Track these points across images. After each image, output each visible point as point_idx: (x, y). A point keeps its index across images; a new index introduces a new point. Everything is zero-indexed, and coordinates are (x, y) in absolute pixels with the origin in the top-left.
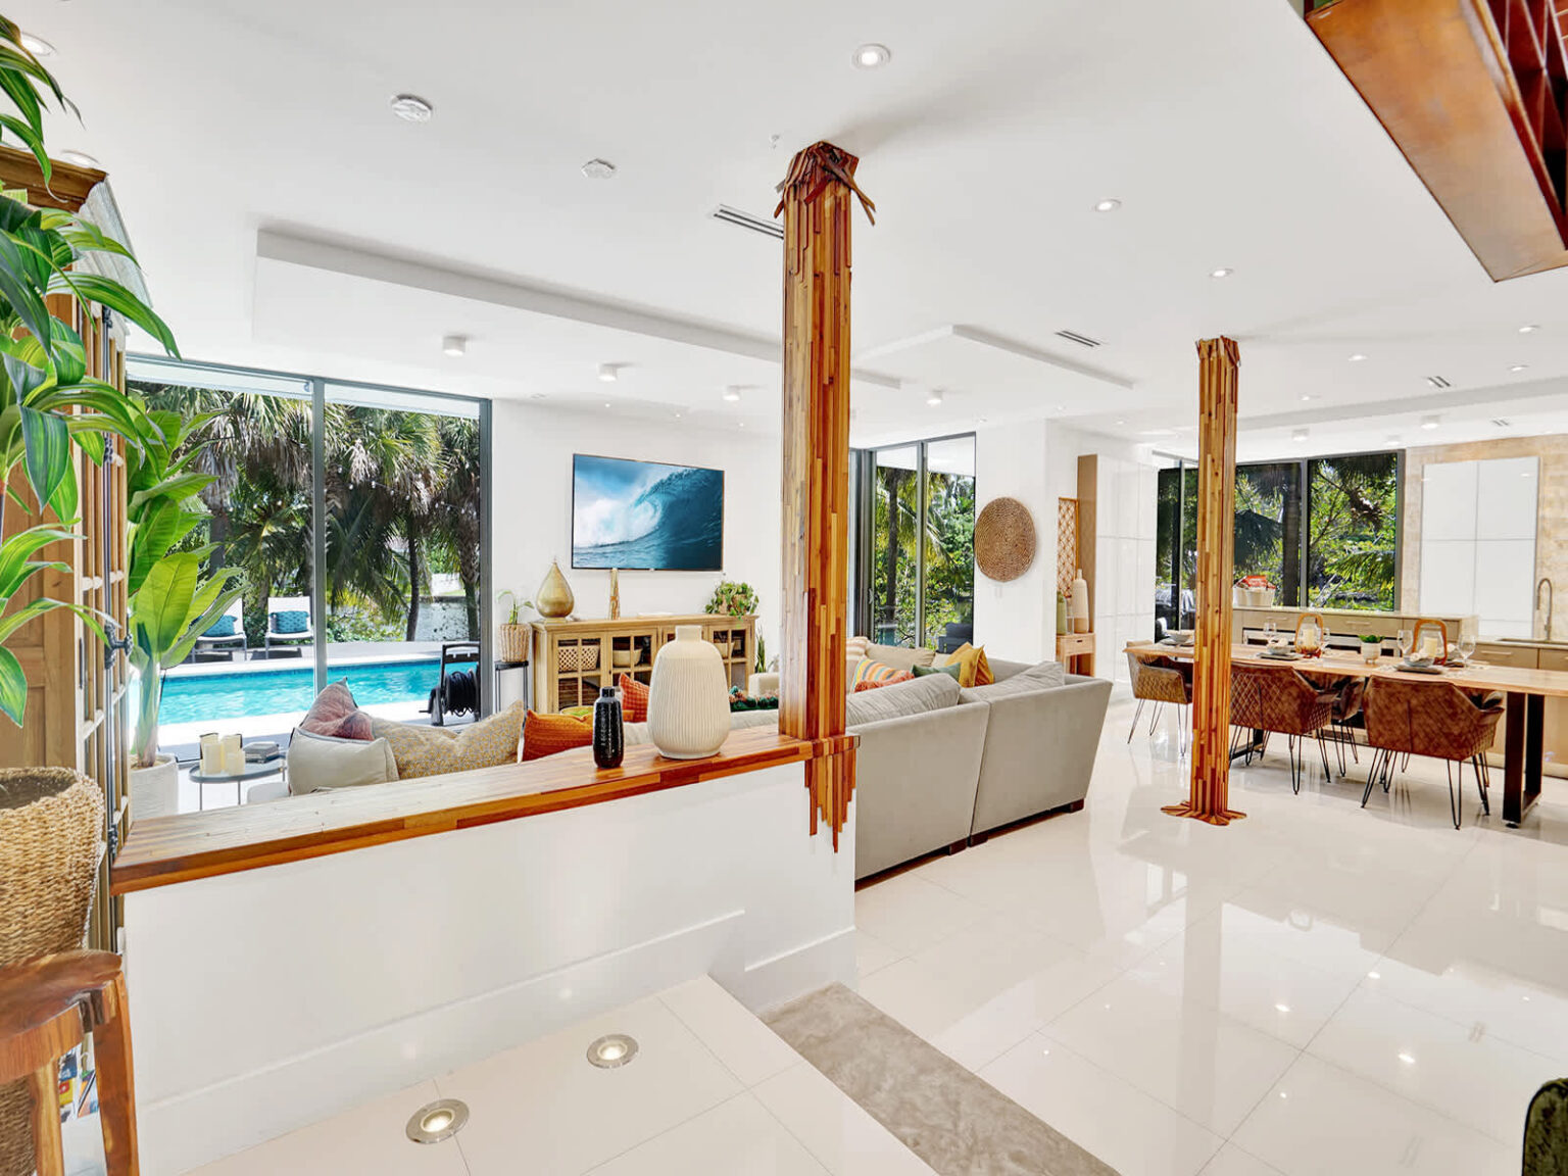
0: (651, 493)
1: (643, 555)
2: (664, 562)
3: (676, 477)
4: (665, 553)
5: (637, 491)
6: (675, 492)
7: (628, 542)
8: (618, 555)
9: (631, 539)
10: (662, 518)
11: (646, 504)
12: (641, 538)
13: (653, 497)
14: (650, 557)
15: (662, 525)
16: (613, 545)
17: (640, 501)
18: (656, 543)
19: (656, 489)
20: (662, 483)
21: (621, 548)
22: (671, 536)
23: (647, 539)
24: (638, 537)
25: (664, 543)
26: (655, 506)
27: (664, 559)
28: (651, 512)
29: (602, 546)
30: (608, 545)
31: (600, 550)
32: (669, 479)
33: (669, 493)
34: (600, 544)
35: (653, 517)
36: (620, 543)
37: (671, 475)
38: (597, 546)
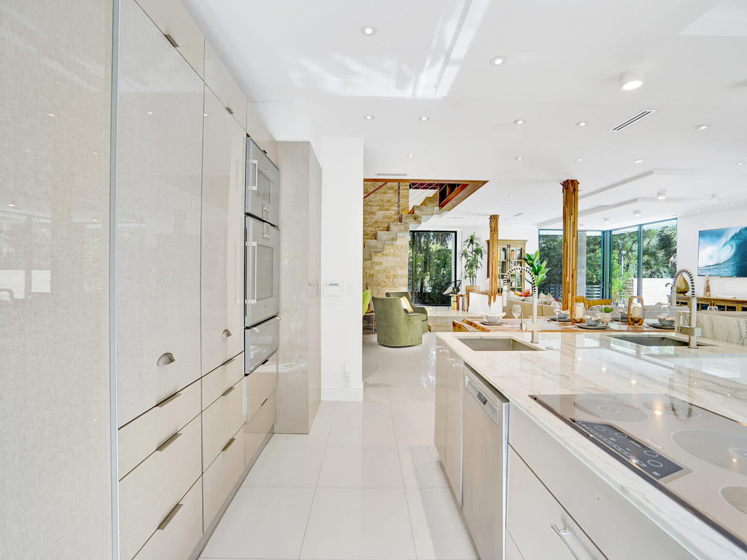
0: (730, 241)
1: (726, 270)
2: (736, 273)
3: (744, 229)
4: (737, 268)
5: (724, 240)
6: (743, 238)
7: (719, 264)
8: (715, 270)
9: (720, 263)
10: (735, 252)
11: (728, 246)
12: (725, 262)
13: (731, 242)
14: (729, 270)
15: (735, 255)
16: (713, 265)
17: (725, 245)
18: (732, 263)
19: (733, 238)
20: (736, 234)
21: (716, 267)
22: (740, 260)
23: (729, 261)
24: (722, 262)
25: (737, 263)
26: (732, 246)
27: (736, 271)
28: (730, 249)
29: (709, 266)
30: (711, 266)
31: (708, 268)
32: (740, 232)
33: (740, 239)
34: (708, 265)
35: (730, 252)
36: (716, 265)
37: (741, 230)
38: (706, 266)
